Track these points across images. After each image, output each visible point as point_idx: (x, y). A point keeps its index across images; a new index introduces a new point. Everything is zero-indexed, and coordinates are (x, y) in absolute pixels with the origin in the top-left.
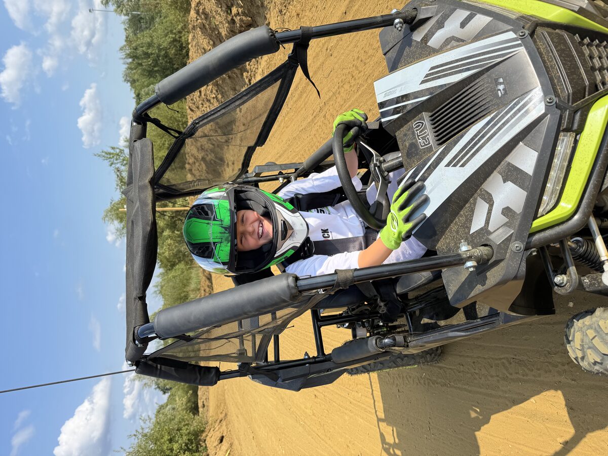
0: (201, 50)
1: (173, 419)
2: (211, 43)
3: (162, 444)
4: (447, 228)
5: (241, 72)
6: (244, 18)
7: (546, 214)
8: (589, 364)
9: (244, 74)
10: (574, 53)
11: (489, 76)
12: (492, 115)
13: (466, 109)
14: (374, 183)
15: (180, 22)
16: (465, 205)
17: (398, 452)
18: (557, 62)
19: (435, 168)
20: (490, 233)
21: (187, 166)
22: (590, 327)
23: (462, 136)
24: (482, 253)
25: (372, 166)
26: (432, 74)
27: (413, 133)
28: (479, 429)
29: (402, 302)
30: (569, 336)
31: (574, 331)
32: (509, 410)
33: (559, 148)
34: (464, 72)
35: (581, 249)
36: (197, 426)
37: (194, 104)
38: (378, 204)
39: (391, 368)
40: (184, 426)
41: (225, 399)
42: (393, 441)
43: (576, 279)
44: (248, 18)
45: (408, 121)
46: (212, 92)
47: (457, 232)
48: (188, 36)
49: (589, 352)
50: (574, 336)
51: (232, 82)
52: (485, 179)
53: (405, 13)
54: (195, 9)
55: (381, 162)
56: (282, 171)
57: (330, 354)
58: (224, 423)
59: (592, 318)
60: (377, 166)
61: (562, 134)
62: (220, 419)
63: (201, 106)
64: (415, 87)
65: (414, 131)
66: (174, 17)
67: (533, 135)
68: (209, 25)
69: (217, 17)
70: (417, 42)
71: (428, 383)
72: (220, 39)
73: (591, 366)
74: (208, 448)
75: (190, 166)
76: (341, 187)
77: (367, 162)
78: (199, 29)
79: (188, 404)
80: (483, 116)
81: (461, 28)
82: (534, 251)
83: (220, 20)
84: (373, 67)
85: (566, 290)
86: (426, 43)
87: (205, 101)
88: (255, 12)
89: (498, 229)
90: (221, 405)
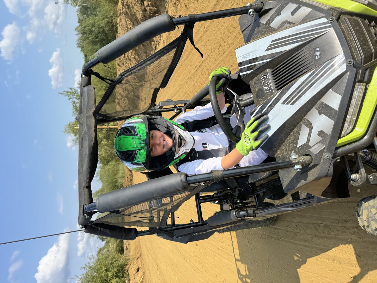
0: (125, 28)
1: (108, 258)
2: (132, 23)
3: (101, 273)
4: (282, 143)
5: (150, 42)
6: (152, 8)
7: (347, 135)
8: (372, 230)
9: (152, 43)
10: (365, 32)
11: (310, 47)
12: (312, 72)
13: (295, 67)
14: (235, 113)
15: (112, 10)
16: (294, 129)
17: (248, 281)
18: (354, 37)
19: (275, 105)
20: (310, 147)
21: (116, 100)
22: (373, 207)
23: (292, 85)
24: (305, 160)
25: (234, 103)
26: (273, 45)
27: (261, 82)
28: (300, 267)
29: (252, 188)
30: (359, 212)
31: (363, 209)
32: (319, 256)
33: (355, 93)
34: (294, 43)
35: (368, 157)
36: (122, 262)
37: (121, 61)
38: (238, 128)
39: (244, 229)
40: (115, 261)
41: (140, 245)
42: (245, 273)
43: (365, 176)
44: (154, 8)
45: (257, 75)
46: (132, 54)
47: (289, 146)
48: (117, 19)
49: (372, 222)
50: (362, 212)
51: (144, 48)
52: (307, 113)
53: (255, 5)
54: (121, 2)
55: (239, 101)
56: (176, 105)
57: (207, 220)
58: (139, 260)
59: (374, 201)
60: (237, 103)
61: (357, 84)
62: (137, 257)
63: (125, 63)
64: (262, 53)
65: (261, 81)
66: (108, 7)
67: (338, 84)
68: (130, 12)
69: (135, 7)
70: (263, 24)
71: (268, 238)
72: (137, 21)
73: (373, 231)
74: (130, 275)
75: (118, 101)
76: (214, 116)
77: (230, 99)
78: (124, 15)
79: (118, 248)
80: (306, 72)
81: (291, 15)
82: (338, 159)
83: (137, 10)
84: (233, 39)
85: (359, 183)
86: (269, 25)
87: (128, 60)
88: (159, 4)
89: (315, 145)
90: (137, 248)
